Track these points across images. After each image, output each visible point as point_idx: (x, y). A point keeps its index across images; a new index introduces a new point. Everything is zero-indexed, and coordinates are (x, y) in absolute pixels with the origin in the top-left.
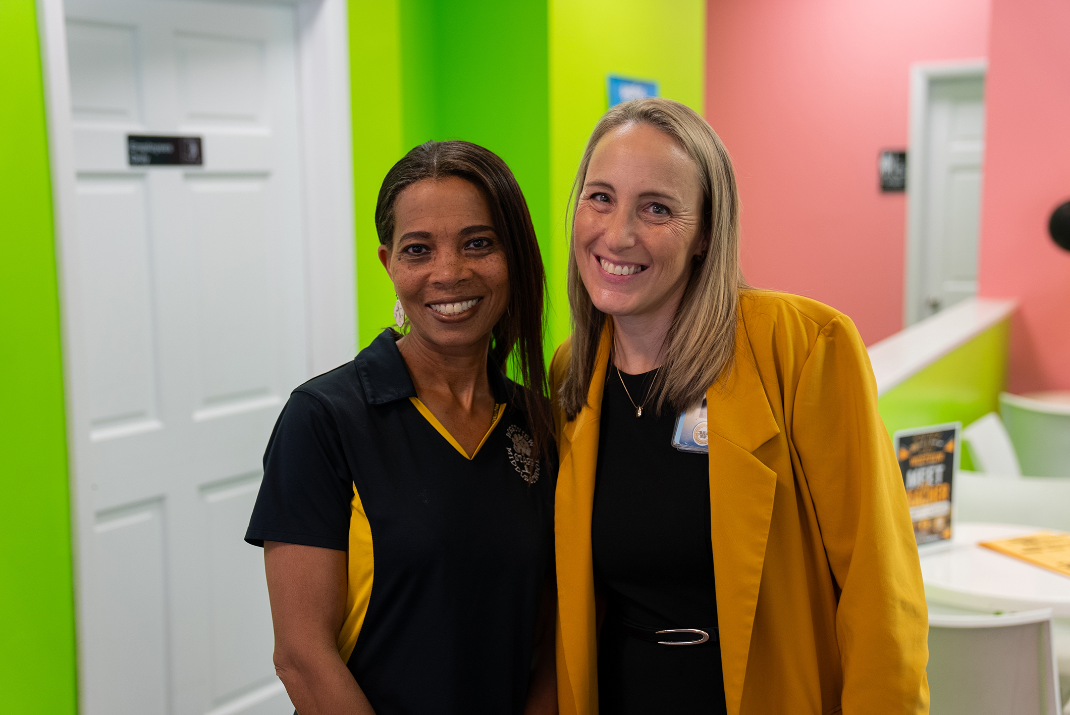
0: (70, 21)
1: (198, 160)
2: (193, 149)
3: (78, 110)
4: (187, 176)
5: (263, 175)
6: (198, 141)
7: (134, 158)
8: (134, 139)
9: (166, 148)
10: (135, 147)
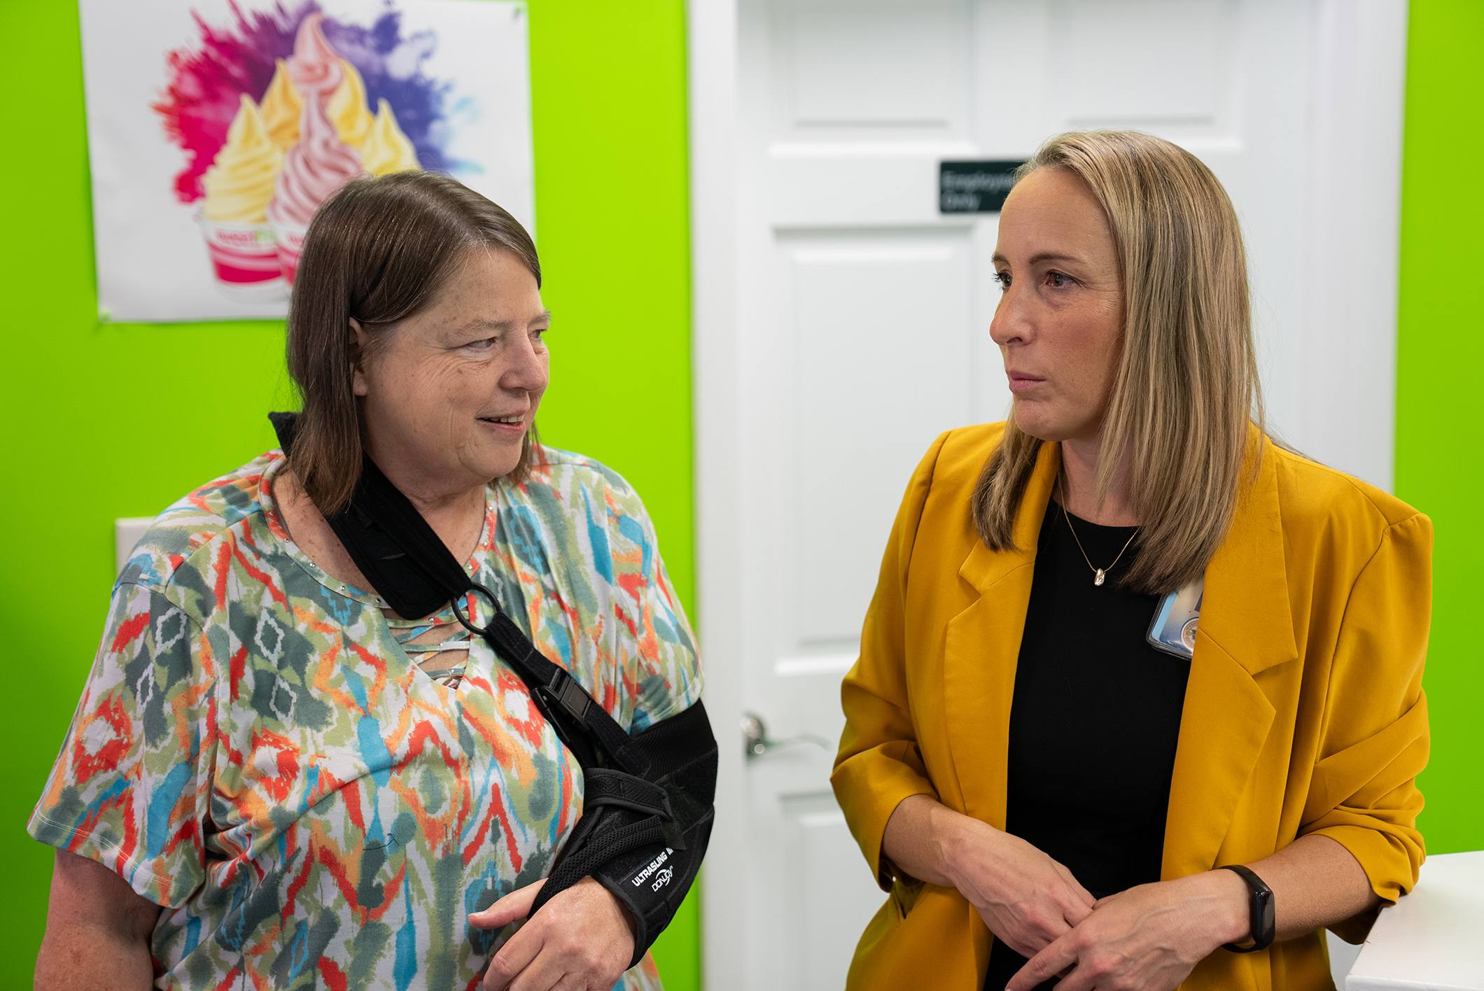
7: (949, 201)
8: (949, 168)
10: (950, 181)
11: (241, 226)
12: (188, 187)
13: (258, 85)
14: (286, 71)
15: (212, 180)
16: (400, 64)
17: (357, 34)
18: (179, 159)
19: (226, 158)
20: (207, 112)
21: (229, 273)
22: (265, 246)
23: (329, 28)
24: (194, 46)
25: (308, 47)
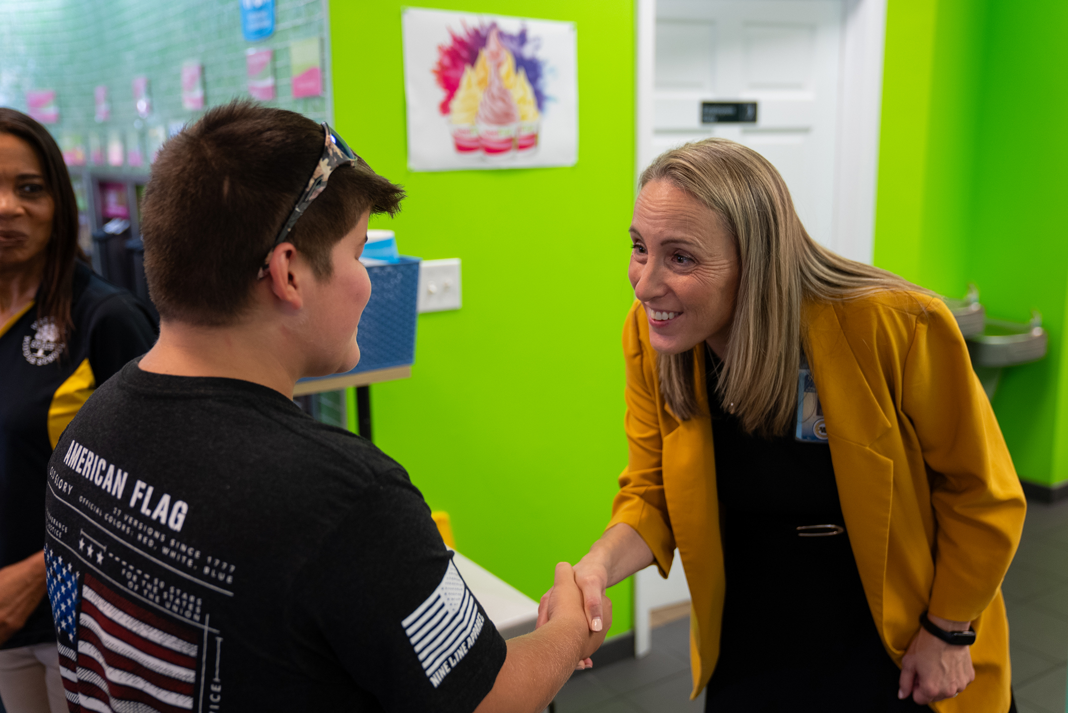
0: (660, 21)
1: (754, 119)
2: (750, 112)
3: (659, 85)
4: (745, 132)
5: (804, 130)
6: (754, 105)
7: (706, 118)
8: (706, 105)
9: (729, 111)
10: (707, 109)
11: (465, 126)
12: (445, 108)
13: (472, 60)
14: (484, 55)
15: (455, 104)
16: (528, 51)
17: (511, 38)
18: (440, 94)
19: (461, 94)
20: (452, 74)
21: (462, 148)
22: (474, 135)
23: (501, 35)
24: (448, 42)
25: (493, 43)
